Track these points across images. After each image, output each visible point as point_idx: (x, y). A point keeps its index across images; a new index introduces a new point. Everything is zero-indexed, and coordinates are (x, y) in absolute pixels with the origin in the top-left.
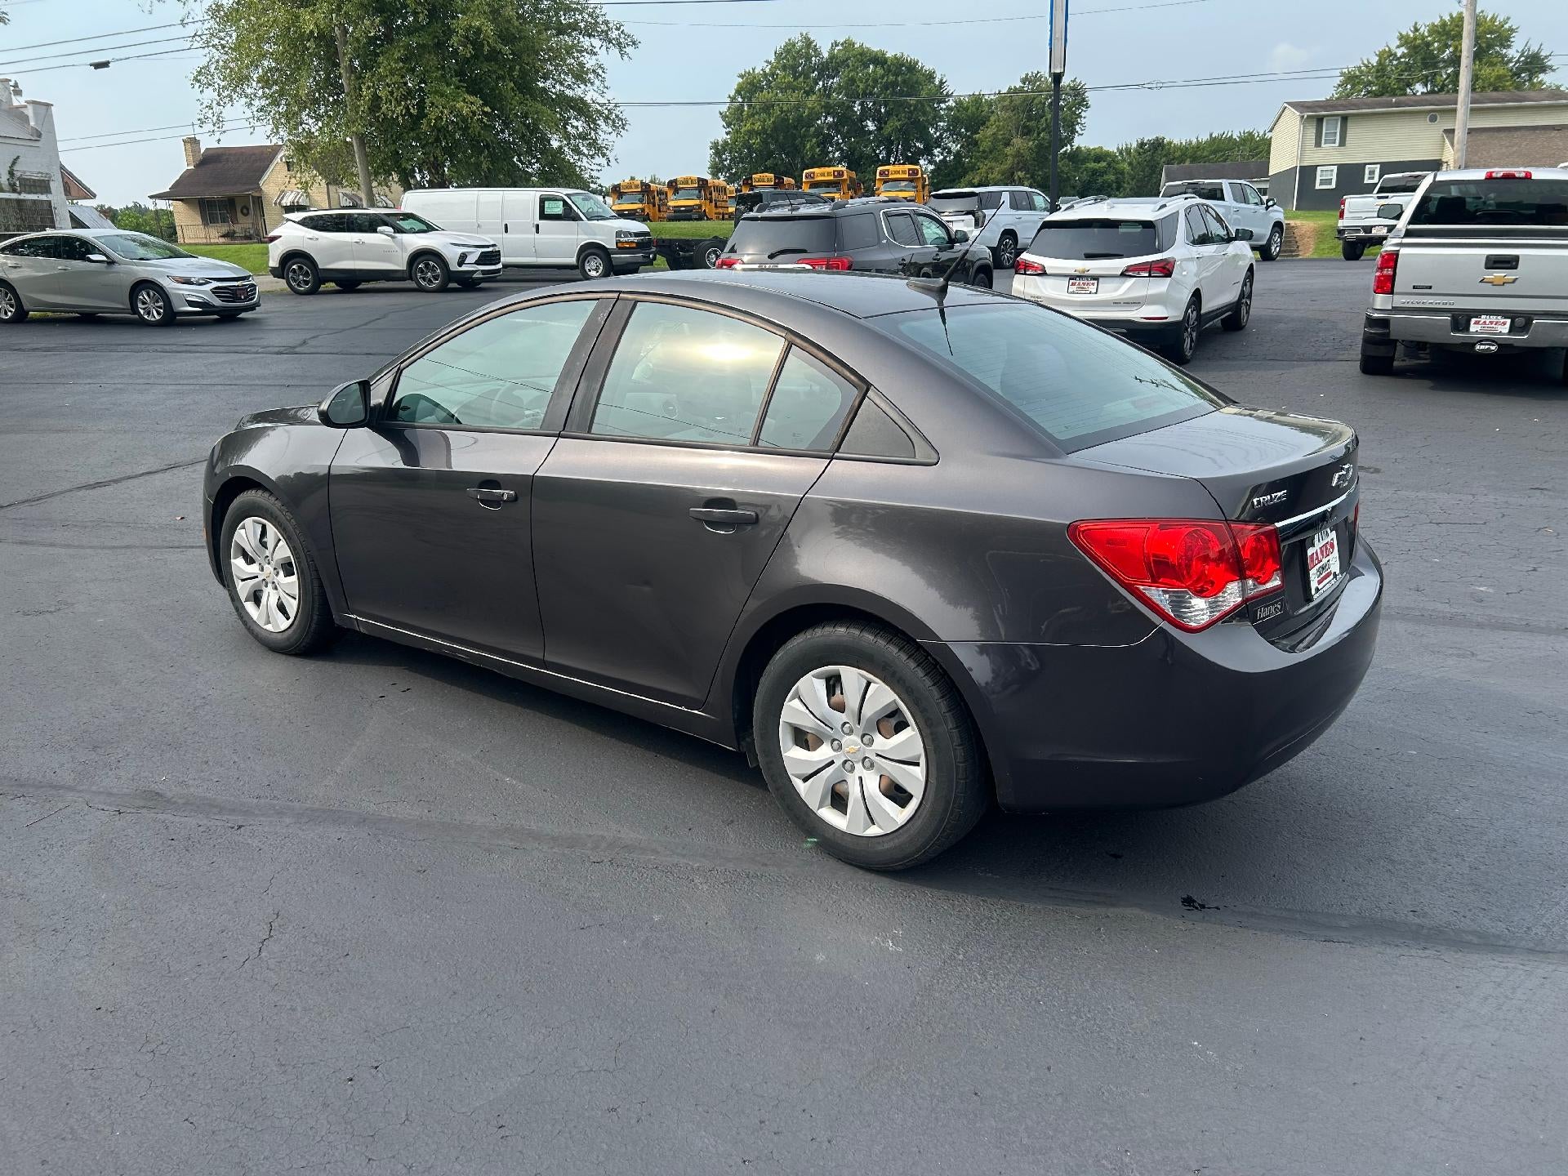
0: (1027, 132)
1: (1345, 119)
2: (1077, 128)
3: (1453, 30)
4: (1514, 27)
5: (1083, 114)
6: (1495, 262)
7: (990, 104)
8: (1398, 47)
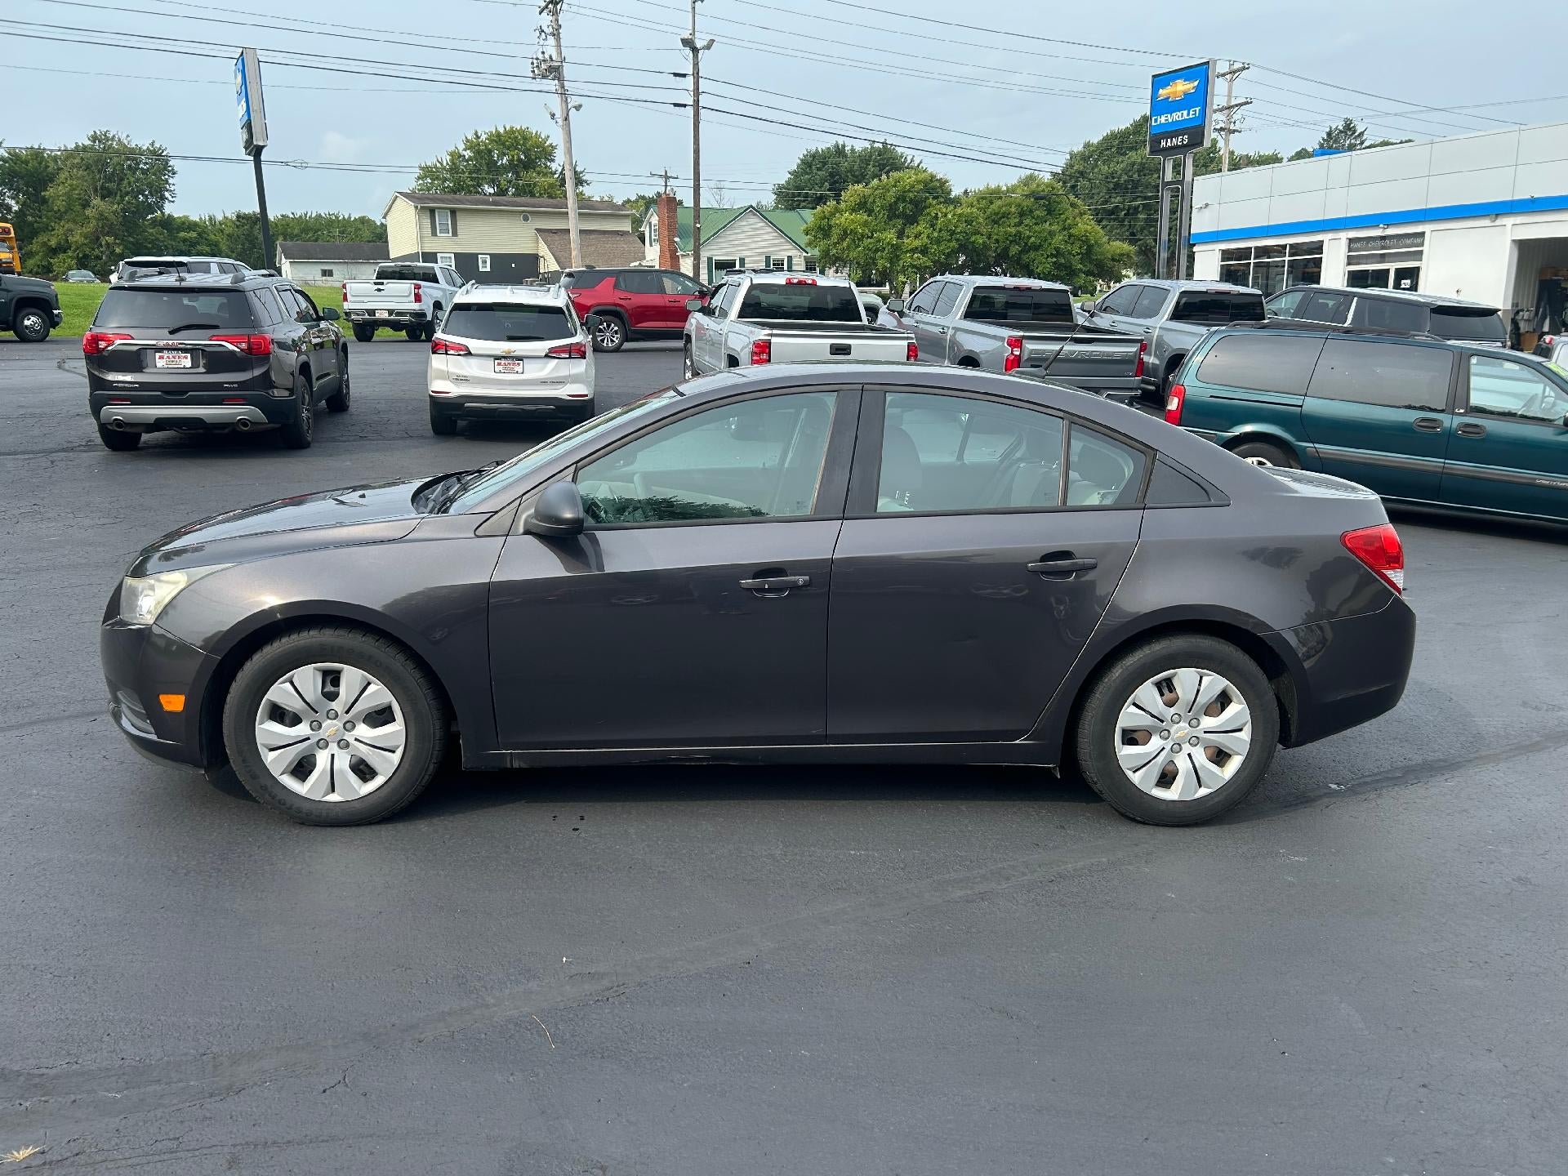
0: (106, 194)
1: (453, 212)
2: (167, 194)
3: (507, 141)
4: (554, 145)
5: (171, 181)
6: (837, 349)
7: (55, 159)
8: (465, 150)
